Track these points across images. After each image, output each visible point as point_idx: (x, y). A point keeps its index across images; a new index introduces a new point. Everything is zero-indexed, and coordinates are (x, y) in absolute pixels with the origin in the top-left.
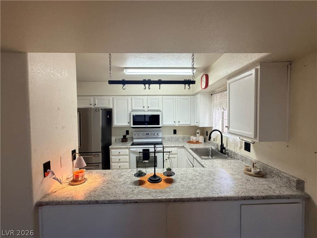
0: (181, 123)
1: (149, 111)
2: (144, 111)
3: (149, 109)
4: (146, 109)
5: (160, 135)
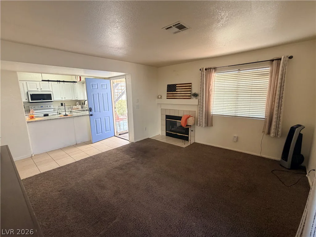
0: (66, 99)
1: (42, 91)
2: (38, 91)
3: (41, 90)
4: (39, 90)
5: (52, 107)
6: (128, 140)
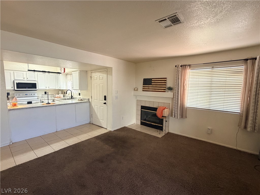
0: (50, 88)
2: (24, 80)
6: (106, 129)
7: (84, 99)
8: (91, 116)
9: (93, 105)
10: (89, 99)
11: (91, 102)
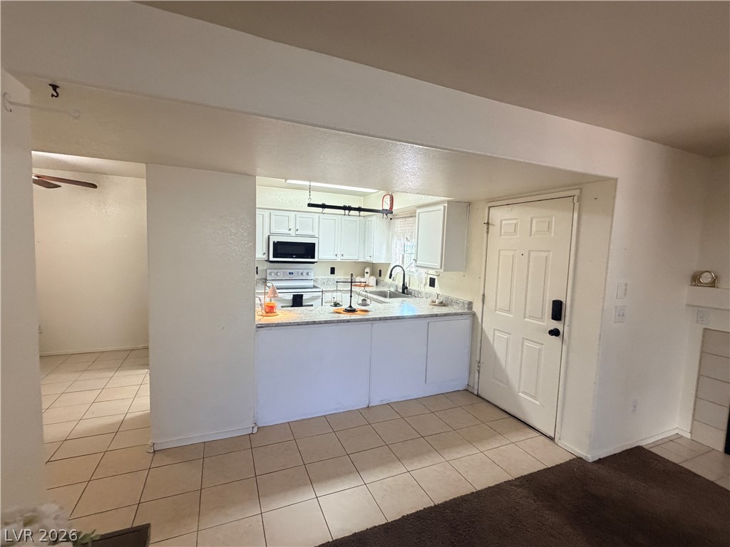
1: (297, 236)
3: (297, 233)
4: (292, 232)
6: (552, 439)
7: (452, 301)
8: (477, 368)
9: (488, 325)
10: (470, 304)
11: (479, 316)
